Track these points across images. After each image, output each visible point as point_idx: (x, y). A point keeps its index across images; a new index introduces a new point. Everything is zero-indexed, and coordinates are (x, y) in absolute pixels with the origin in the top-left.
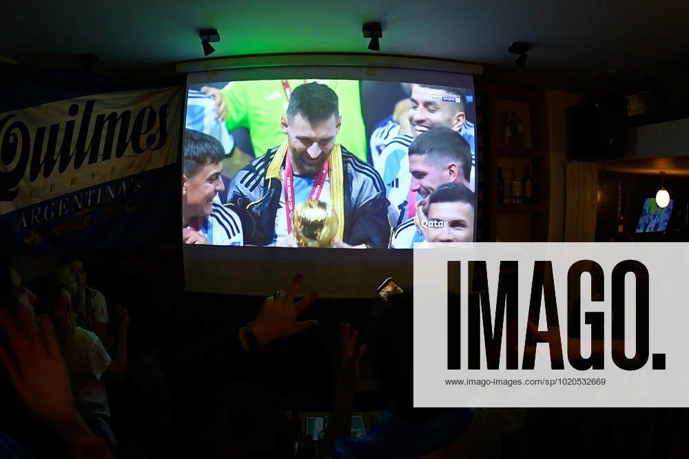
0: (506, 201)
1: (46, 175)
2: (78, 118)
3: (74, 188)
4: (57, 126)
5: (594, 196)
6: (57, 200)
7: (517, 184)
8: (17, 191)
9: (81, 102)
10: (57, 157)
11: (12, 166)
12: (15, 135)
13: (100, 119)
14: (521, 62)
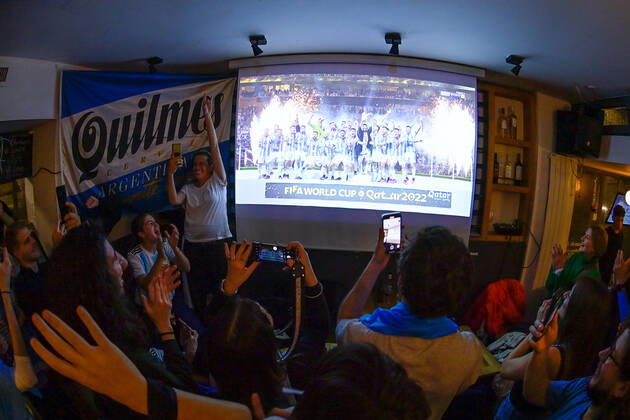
0: (500, 181)
1: (121, 157)
2: (147, 109)
3: (144, 165)
4: (130, 117)
5: (573, 186)
6: (129, 176)
7: (509, 169)
8: (97, 172)
9: (149, 96)
10: (130, 141)
11: (92, 153)
12: (93, 128)
13: (165, 109)
14: (516, 70)
